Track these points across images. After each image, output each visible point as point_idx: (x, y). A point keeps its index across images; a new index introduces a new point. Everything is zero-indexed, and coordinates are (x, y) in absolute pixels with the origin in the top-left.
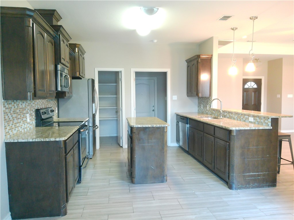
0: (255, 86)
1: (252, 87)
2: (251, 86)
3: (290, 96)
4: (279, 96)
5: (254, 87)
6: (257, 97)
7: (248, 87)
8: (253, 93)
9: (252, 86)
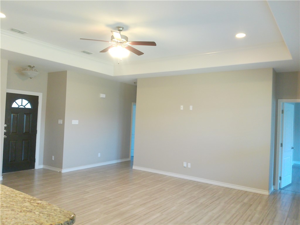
0: (29, 106)
1: (24, 107)
2: (22, 105)
3: (75, 122)
4: (60, 122)
5: (26, 107)
6: (31, 123)
7: (17, 106)
8: (25, 116)
9: (24, 104)
